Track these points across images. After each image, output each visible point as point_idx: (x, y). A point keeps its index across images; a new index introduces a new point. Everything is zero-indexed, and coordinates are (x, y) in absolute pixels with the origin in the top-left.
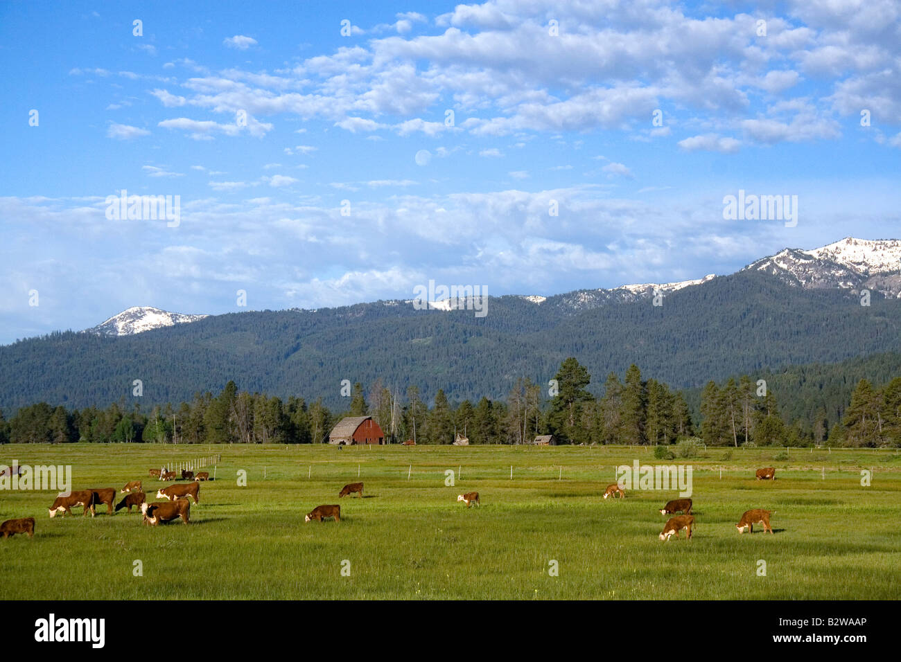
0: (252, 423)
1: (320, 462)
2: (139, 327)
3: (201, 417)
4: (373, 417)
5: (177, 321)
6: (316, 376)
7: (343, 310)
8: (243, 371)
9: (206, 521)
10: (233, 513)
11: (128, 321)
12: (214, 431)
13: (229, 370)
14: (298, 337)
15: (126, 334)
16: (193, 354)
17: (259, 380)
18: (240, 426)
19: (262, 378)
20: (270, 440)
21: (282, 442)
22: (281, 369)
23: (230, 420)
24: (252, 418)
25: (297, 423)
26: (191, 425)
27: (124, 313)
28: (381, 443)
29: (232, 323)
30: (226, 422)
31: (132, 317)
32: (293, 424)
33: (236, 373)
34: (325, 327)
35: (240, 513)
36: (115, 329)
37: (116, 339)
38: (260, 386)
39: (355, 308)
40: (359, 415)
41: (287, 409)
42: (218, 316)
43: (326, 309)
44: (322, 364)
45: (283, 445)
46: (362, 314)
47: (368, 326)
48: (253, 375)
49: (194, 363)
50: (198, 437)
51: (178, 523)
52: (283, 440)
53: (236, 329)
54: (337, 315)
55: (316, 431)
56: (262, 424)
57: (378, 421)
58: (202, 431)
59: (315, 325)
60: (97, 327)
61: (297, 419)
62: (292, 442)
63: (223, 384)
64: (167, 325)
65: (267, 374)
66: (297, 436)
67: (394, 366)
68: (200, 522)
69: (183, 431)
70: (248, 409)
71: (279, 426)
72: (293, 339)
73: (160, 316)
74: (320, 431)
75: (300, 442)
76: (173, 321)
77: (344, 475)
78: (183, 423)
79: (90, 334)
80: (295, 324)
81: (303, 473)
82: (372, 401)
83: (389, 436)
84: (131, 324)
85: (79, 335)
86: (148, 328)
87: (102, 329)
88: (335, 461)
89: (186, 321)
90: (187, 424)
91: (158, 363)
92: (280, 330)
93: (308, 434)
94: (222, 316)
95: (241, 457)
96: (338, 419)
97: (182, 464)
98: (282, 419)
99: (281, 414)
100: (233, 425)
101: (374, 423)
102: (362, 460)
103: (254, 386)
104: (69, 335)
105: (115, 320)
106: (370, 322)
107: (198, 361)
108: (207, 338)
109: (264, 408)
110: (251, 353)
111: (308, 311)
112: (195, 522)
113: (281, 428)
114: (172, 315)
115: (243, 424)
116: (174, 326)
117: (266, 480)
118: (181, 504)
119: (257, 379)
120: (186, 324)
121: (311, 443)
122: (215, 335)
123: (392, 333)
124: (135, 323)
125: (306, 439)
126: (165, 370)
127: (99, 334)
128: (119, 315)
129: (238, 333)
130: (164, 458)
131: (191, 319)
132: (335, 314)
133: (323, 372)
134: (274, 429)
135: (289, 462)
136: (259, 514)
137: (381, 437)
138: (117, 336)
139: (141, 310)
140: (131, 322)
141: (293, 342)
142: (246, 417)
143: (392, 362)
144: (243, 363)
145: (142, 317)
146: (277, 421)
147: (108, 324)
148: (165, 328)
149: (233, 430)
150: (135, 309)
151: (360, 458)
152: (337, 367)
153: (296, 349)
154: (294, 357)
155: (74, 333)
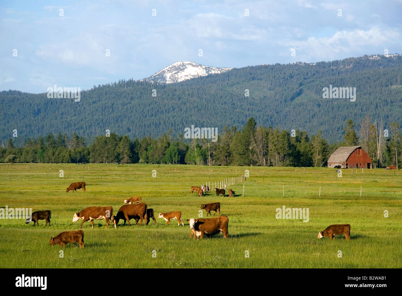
0: (267, 150)
1: (325, 182)
2: (182, 77)
3: (228, 145)
4: (363, 147)
5: (210, 73)
6: (315, 115)
7: (336, 63)
8: (259, 111)
9: (242, 235)
10: (264, 227)
11: (174, 72)
12: (239, 156)
13: (249, 110)
14: (301, 85)
15: (172, 82)
16: (221, 97)
17: (271, 117)
18: (258, 152)
19: (273, 115)
20: (281, 163)
21: (290, 165)
22: (288, 109)
23: (251, 148)
24: (267, 147)
25: (302, 151)
26: (221, 151)
27: (171, 66)
28: (369, 167)
29: (251, 74)
30: (247, 149)
31: (177, 69)
32: (299, 152)
33: (253, 112)
34: (322, 77)
35: (269, 227)
36: (164, 79)
37: (165, 86)
38: (272, 122)
39: (346, 62)
40: (351, 145)
41: (294, 140)
42: (241, 69)
43: (323, 63)
44: (319, 105)
45: (292, 168)
46: (351, 66)
47: (356, 75)
48: (267, 114)
49: (222, 104)
50: (227, 161)
51: (219, 237)
52: (291, 163)
53: (253, 79)
54: (331, 67)
55: (317, 157)
56: (275, 151)
57: (366, 150)
58: (230, 156)
59: (314, 75)
60: (151, 77)
61: (301, 147)
62: (298, 166)
63: (244, 120)
64: (202, 75)
65: (277, 113)
66: (302, 161)
67: (377, 107)
68: (238, 236)
69: (215, 156)
70: (264, 139)
71: (288, 153)
72: (297, 86)
73: (198, 68)
74: (319, 157)
75: (304, 165)
76: (207, 72)
77: (347, 195)
78: (215, 150)
79: (146, 82)
80: (298, 74)
81: (314, 192)
82: (362, 134)
83: (375, 162)
84: (176, 75)
85: (138, 83)
86: (188, 78)
87: (155, 79)
88: (337, 182)
89: (216, 72)
90: (218, 150)
91: (196, 104)
92: (287, 79)
93: (311, 159)
94: (243, 69)
95: (261, 177)
96: (334, 149)
97: (217, 182)
98: (290, 147)
99: (290, 143)
100: (253, 152)
101: (363, 151)
102: (359, 181)
103: (267, 122)
104: (131, 83)
105: (164, 72)
106: (357, 72)
107: (225, 103)
108: (231, 85)
109: (276, 139)
110: (265, 97)
111: (309, 64)
112: (234, 236)
113: (290, 155)
114: (206, 68)
115: (260, 151)
116: (208, 77)
117: (285, 197)
118: (221, 220)
119: (269, 117)
120: (217, 75)
121: (313, 166)
122: (238, 83)
123: (375, 81)
124: (179, 74)
125: (309, 163)
126: (200, 110)
127: (153, 82)
128: (167, 68)
129: (255, 82)
130: (202, 177)
131: (220, 71)
132: (330, 66)
133: (320, 111)
134: (284, 155)
135: (300, 182)
136: (286, 229)
137: (369, 162)
138: (165, 84)
139: (183, 64)
140: (176, 73)
141: (297, 89)
142: (263, 146)
143: (375, 104)
144: (259, 104)
145: (184, 69)
146: (287, 149)
147: (159, 75)
148: (201, 78)
149: (253, 156)
150: (179, 63)
151: (356, 180)
152: (331, 108)
153: (299, 94)
154: (298, 100)
155: (135, 82)
